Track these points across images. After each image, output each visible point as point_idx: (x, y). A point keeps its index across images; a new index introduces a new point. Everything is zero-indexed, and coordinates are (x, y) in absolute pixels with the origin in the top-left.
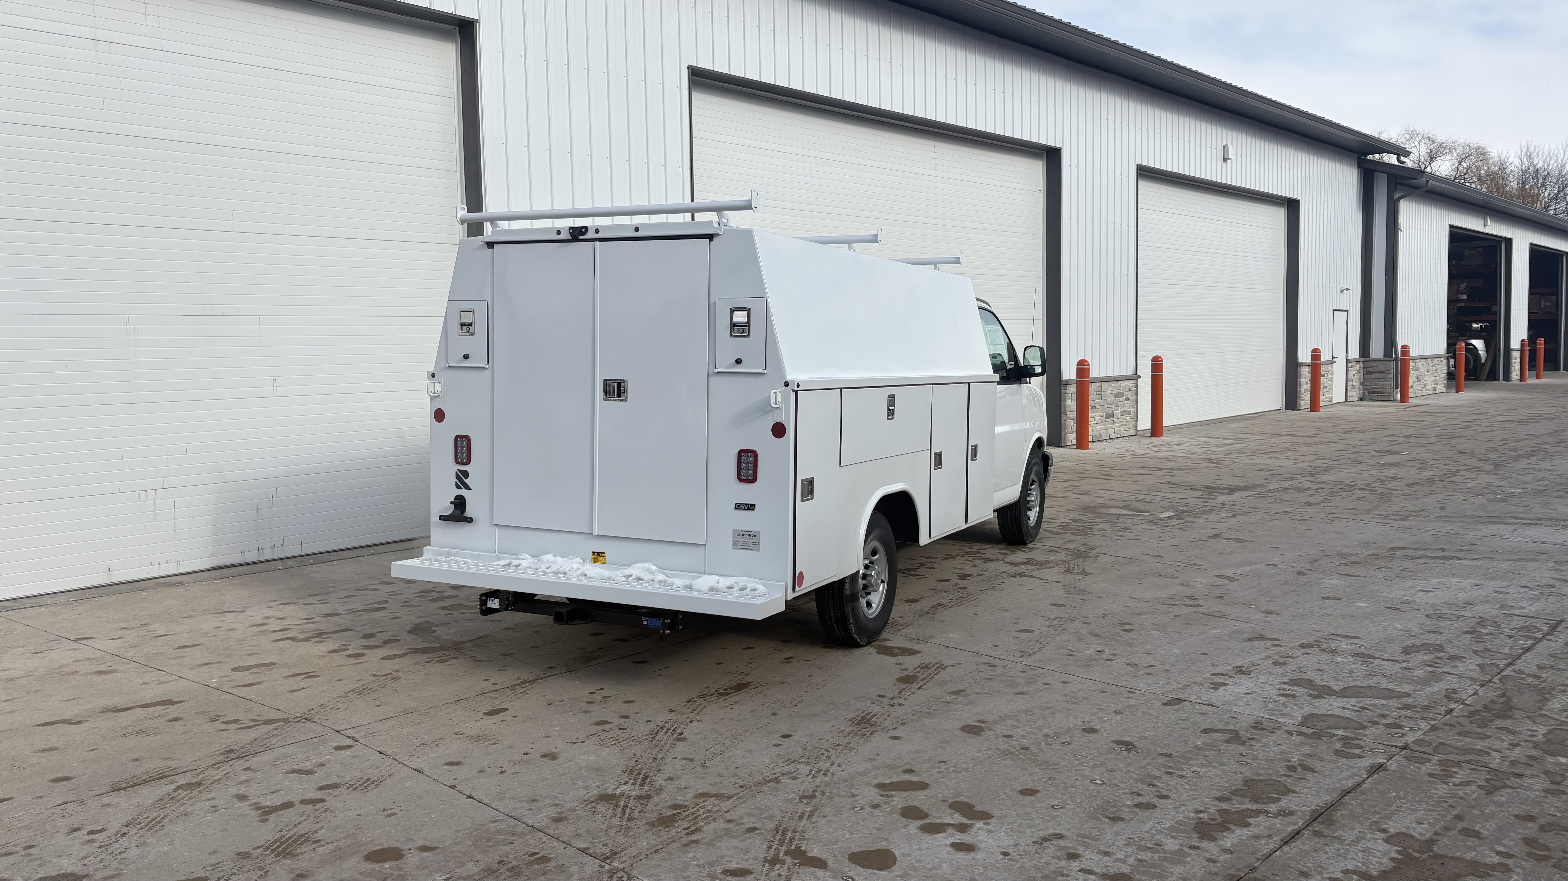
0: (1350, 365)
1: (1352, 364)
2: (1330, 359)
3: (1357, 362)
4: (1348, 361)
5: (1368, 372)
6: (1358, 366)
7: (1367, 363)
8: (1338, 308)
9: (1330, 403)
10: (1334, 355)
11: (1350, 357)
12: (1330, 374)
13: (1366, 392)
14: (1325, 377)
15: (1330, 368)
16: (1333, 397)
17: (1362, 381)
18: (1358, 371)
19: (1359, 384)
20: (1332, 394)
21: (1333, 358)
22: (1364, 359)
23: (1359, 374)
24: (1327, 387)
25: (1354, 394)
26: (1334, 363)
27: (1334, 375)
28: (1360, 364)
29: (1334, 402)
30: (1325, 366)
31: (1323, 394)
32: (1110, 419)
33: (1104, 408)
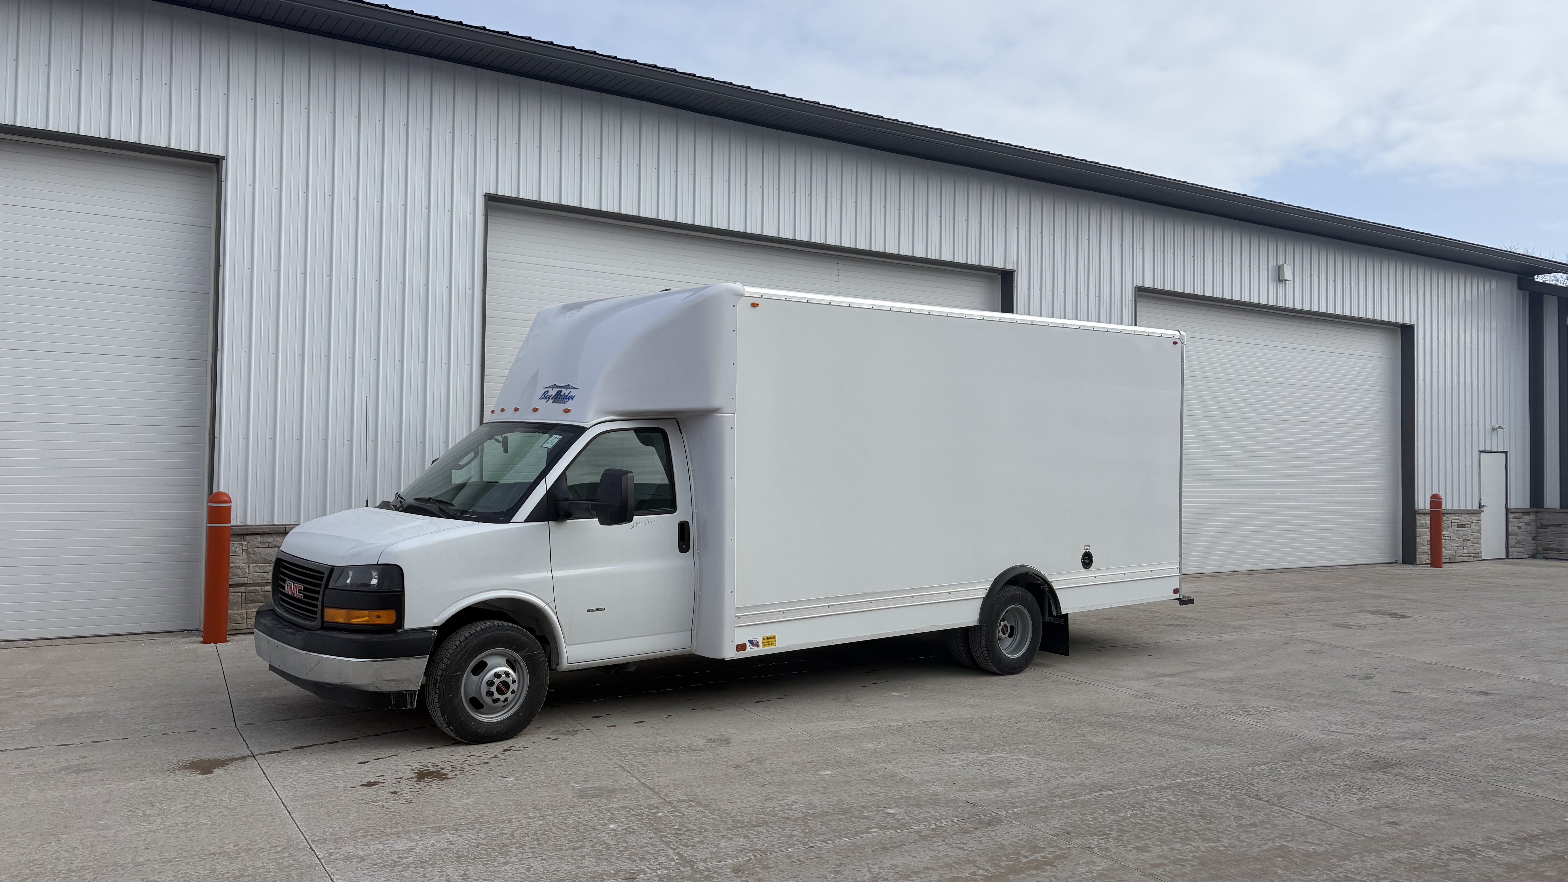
0: (1511, 516)
1: (1517, 515)
2: (1476, 507)
3: (1525, 512)
4: (1508, 511)
5: (1542, 525)
6: (1527, 518)
7: (1539, 514)
8: (1488, 449)
9: (1475, 559)
10: (1480, 503)
11: (1512, 506)
12: (1476, 525)
13: (1540, 548)
14: (1465, 529)
15: (1474, 518)
16: (1481, 552)
17: (1535, 535)
18: (1527, 524)
19: (1530, 538)
20: (1479, 548)
21: (1480, 506)
22: (1534, 509)
23: (1529, 527)
24: (1469, 540)
25: (1522, 550)
26: (1480, 513)
27: (1482, 527)
28: (1529, 515)
29: (1483, 558)
30: (1466, 516)
31: (1461, 548)
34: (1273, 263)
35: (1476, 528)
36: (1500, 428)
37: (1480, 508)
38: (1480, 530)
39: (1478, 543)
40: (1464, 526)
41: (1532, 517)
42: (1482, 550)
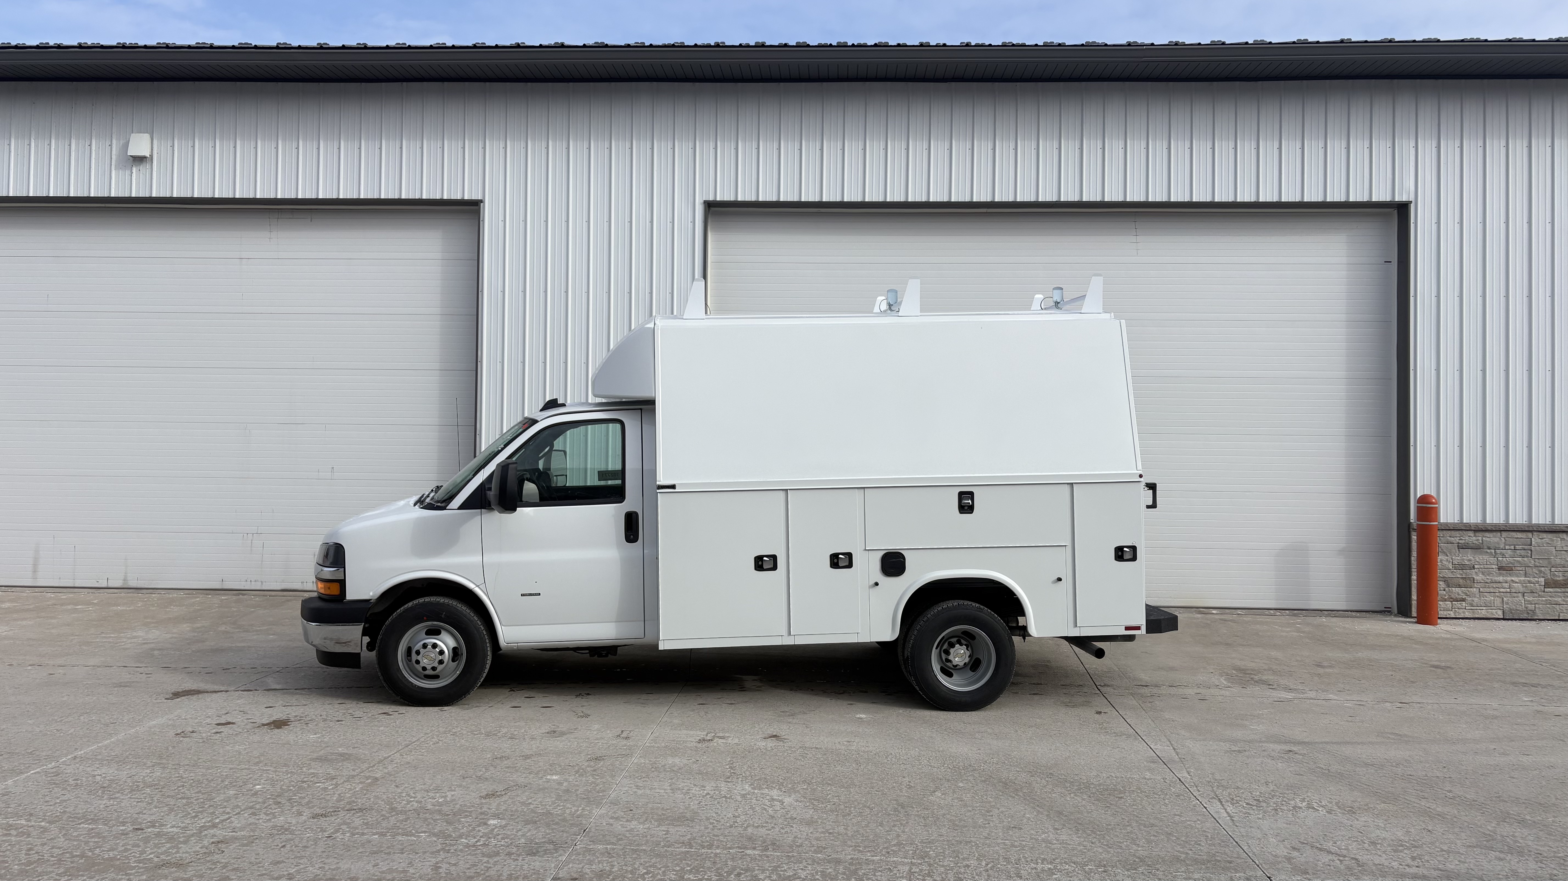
32: (1558, 590)
33: (1541, 572)
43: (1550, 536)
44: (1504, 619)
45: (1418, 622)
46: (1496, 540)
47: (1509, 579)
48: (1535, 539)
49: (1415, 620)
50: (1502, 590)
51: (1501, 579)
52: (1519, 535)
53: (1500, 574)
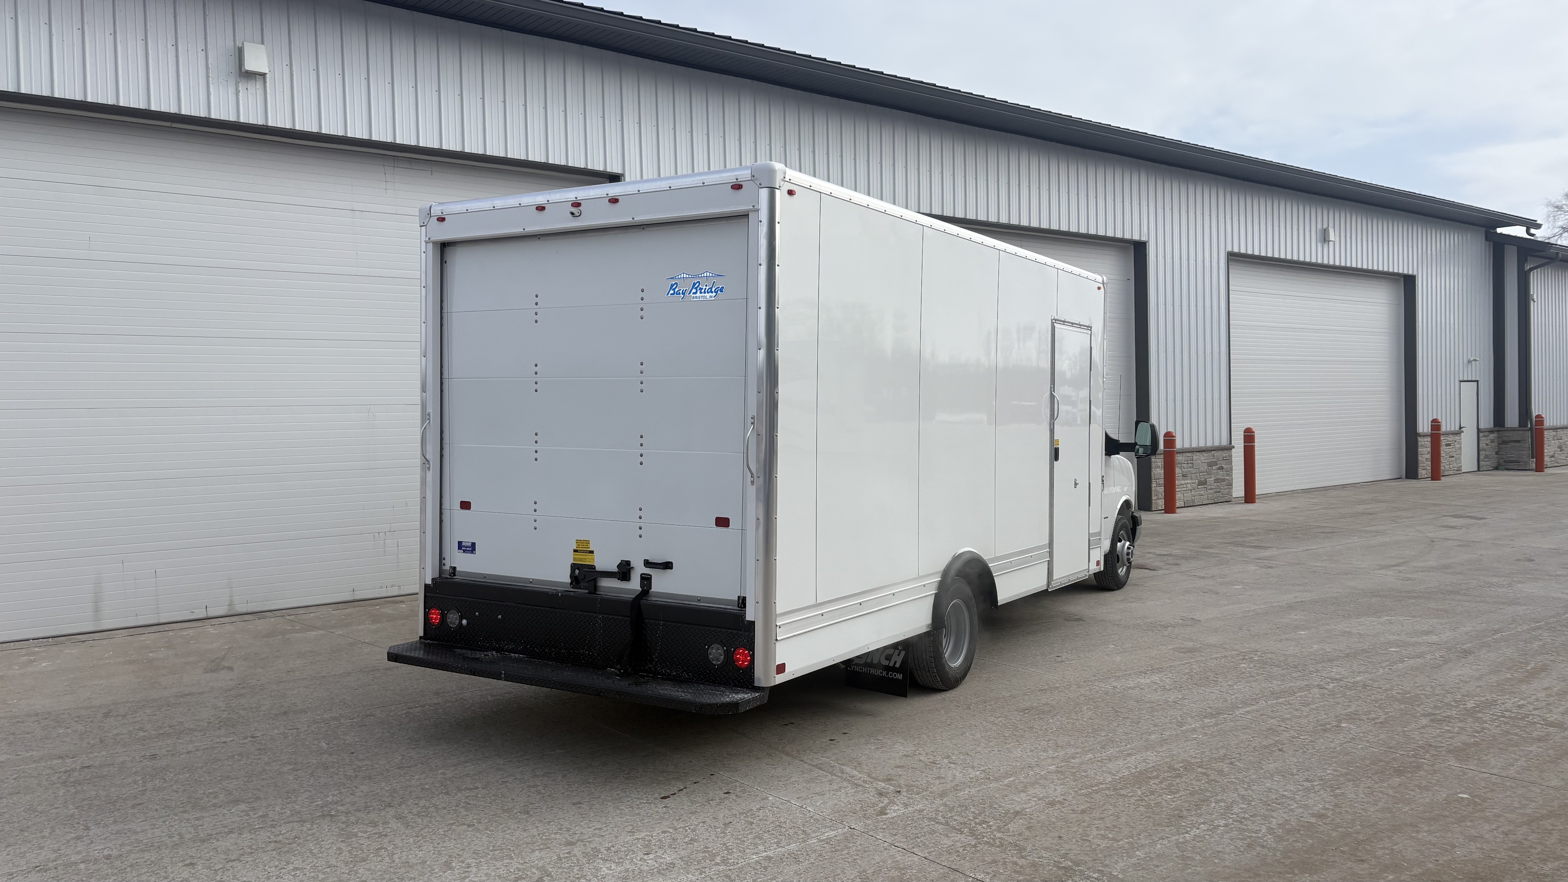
0: (1481, 435)
1: (1485, 434)
2: (1457, 428)
3: (1491, 431)
4: (1479, 430)
5: (1503, 442)
6: (1492, 436)
7: (1501, 432)
8: (1465, 379)
9: (1458, 472)
10: (1460, 425)
11: (1482, 426)
12: (1458, 444)
13: (1502, 461)
14: (1451, 447)
15: (1457, 438)
16: (1461, 466)
17: (1497, 450)
18: (1492, 441)
19: (1494, 453)
20: (1460, 463)
21: (1461, 428)
22: (1497, 428)
23: (1494, 444)
24: (1453, 457)
25: (1488, 463)
26: (1460, 434)
27: (1462, 445)
28: (1493, 433)
29: (1463, 471)
30: (1451, 436)
31: (1448, 463)
32: (1202, 486)
33: (1196, 476)
34: (1319, 226)
35: (1458, 446)
36: (1475, 360)
37: (1460, 429)
38: (1460, 448)
39: (1460, 458)
40: (1449, 445)
41: (1495, 435)
42: (1462, 464)
43: (1198, 454)
44: (1184, 507)
45: (1165, 513)
46: (1181, 458)
47: (1186, 482)
48: (1196, 456)
49: (1163, 511)
50: (1184, 489)
51: (1183, 482)
52: (1189, 454)
53: (1183, 479)
